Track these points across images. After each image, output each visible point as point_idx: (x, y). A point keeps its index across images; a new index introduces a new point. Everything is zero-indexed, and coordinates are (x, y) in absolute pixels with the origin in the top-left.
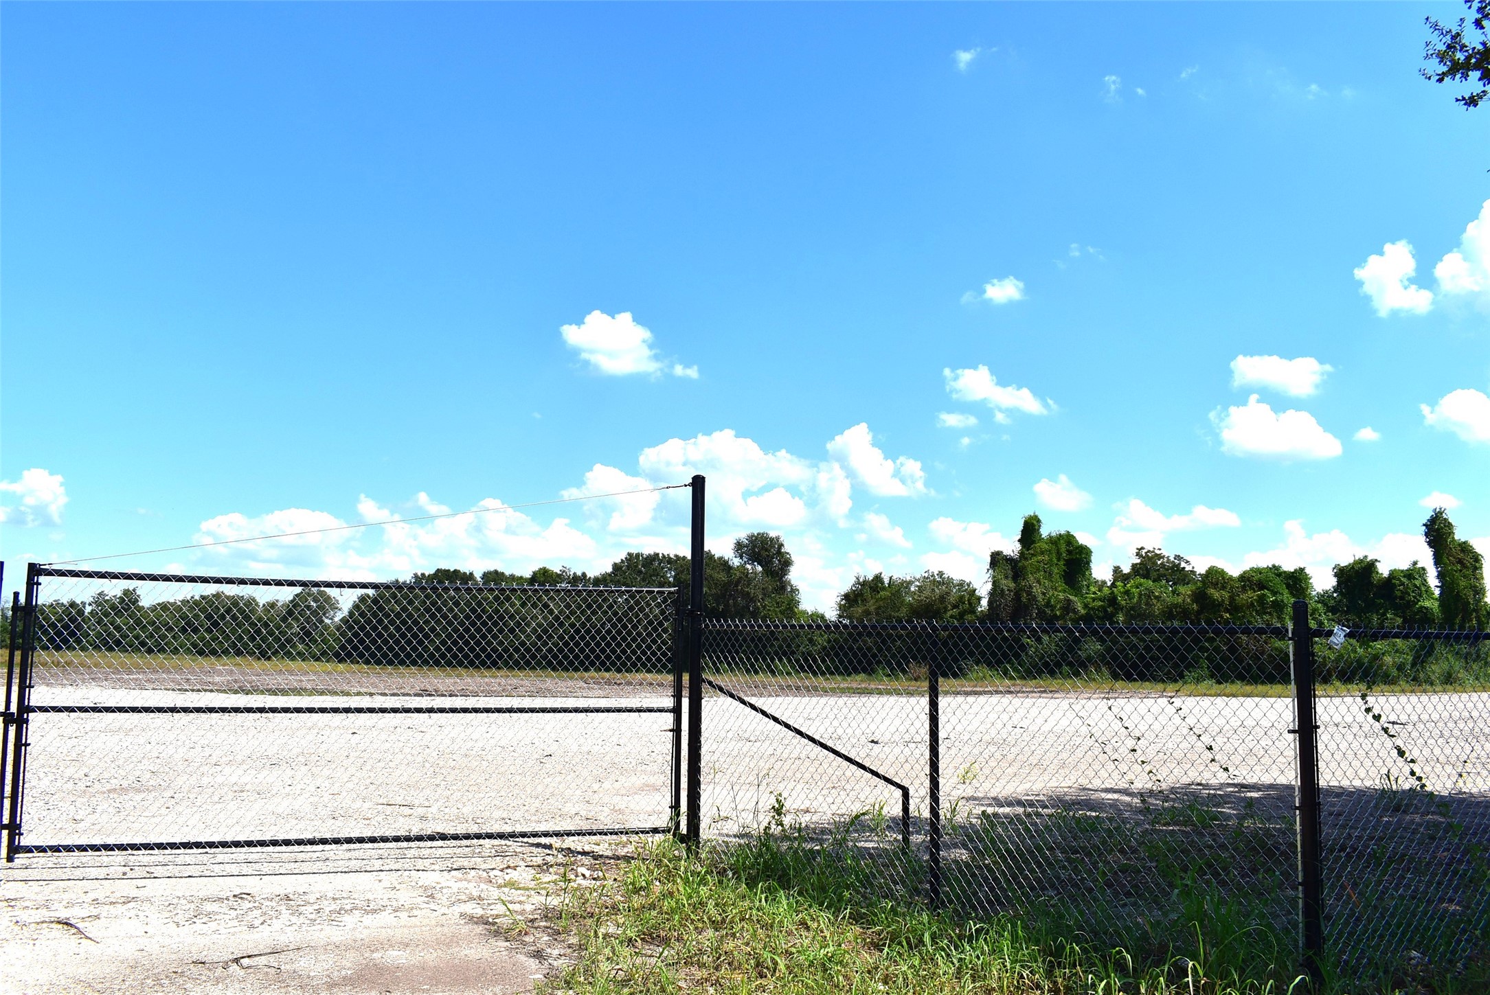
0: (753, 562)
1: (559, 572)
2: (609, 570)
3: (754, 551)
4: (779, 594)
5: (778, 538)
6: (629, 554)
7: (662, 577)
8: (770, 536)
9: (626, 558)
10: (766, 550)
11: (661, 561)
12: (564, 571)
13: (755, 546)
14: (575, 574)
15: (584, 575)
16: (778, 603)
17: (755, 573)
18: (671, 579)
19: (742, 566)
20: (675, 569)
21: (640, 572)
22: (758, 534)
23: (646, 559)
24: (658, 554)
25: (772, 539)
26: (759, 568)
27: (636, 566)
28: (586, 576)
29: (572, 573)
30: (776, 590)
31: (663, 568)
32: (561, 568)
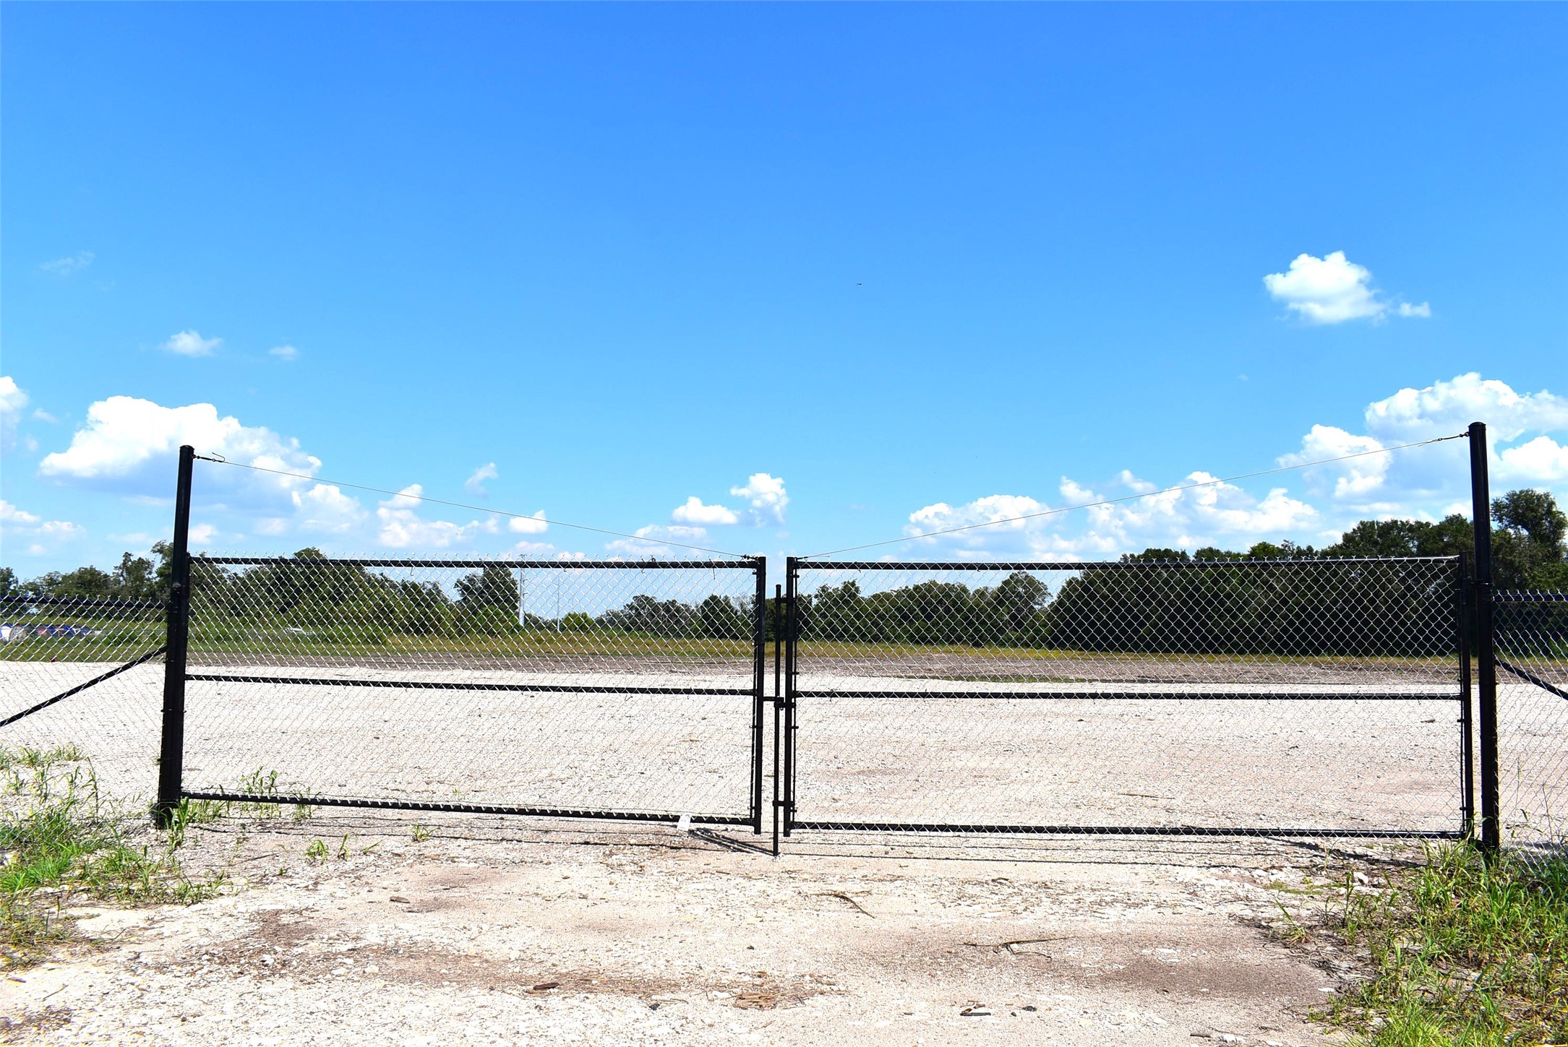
0: (1516, 525)
1: (1280, 547)
2: (1340, 541)
3: (1517, 513)
4: (1552, 562)
5: (1547, 496)
6: (1362, 523)
7: (1403, 547)
8: (1537, 493)
9: (1358, 528)
10: (1532, 510)
11: (1400, 530)
12: (1286, 546)
13: (1517, 507)
14: (1298, 547)
15: (1310, 548)
16: (1550, 573)
17: (1520, 538)
18: (1414, 550)
19: (1503, 531)
20: (1418, 539)
21: (1376, 543)
22: (1521, 492)
23: (1382, 527)
24: (1396, 522)
25: (1539, 497)
26: (1525, 532)
27: (1371, 537)
28: (1312, 550)
29: (1295, 548)
30: (1548, 557)
31: (1403, 537)
32: (1283, 543)
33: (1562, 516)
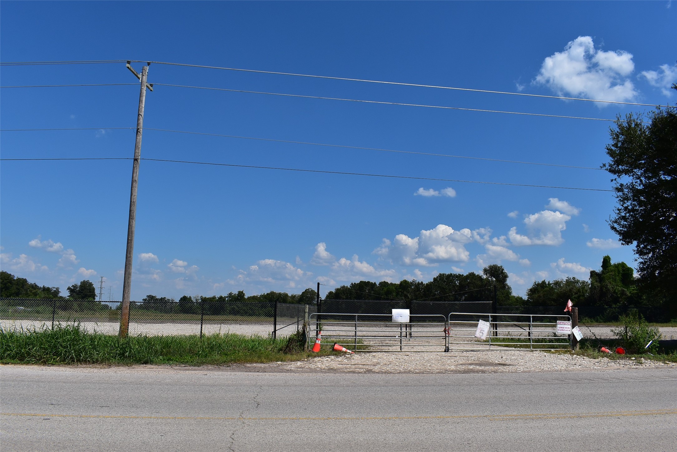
0: (492, 277)
1: (412, 282)
2: (432, 281)
3: (492, 272)
4: (503, 289)
5: (501, 267)
6: (440, 274)
7: (454, 283)
8: (498, 266)
9: (439, 276)
10: (497, 272)
11: (453, 277)
12: (414, 281)
13: (492, 270)
14: (418, 282)
15: (422, 283)
16: (502, 293)
17: (493, 281)
18: (458, 284)
19: (487, 278)
20: (459, 280)
21: (445, 281)
22: (493, 265)
23: (447, 276)
24: (452, 274)
25: (499, 267)
26: (494, 279)
27: (443, 279)
28: (423, 283)
29: (417, 282)
30: (502, 288)
31: (454, 280)
32: (413, 280)
33: (506, 274)
